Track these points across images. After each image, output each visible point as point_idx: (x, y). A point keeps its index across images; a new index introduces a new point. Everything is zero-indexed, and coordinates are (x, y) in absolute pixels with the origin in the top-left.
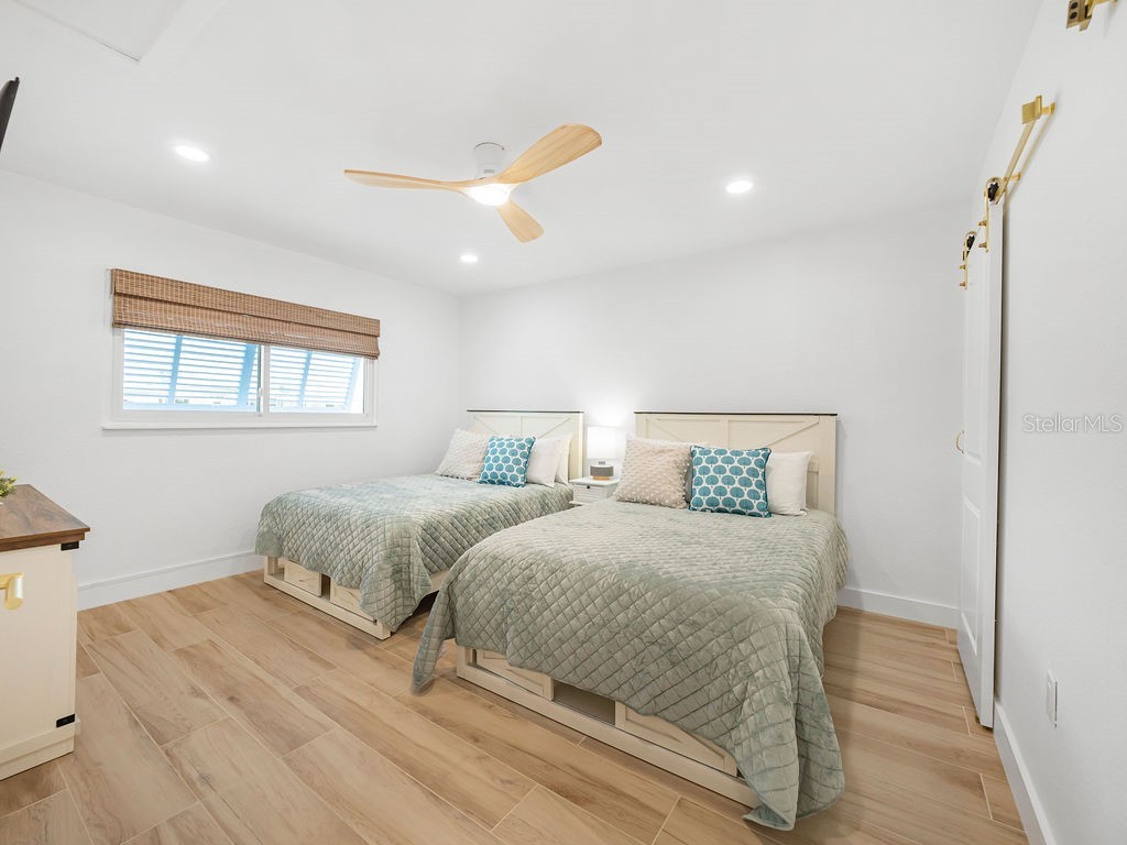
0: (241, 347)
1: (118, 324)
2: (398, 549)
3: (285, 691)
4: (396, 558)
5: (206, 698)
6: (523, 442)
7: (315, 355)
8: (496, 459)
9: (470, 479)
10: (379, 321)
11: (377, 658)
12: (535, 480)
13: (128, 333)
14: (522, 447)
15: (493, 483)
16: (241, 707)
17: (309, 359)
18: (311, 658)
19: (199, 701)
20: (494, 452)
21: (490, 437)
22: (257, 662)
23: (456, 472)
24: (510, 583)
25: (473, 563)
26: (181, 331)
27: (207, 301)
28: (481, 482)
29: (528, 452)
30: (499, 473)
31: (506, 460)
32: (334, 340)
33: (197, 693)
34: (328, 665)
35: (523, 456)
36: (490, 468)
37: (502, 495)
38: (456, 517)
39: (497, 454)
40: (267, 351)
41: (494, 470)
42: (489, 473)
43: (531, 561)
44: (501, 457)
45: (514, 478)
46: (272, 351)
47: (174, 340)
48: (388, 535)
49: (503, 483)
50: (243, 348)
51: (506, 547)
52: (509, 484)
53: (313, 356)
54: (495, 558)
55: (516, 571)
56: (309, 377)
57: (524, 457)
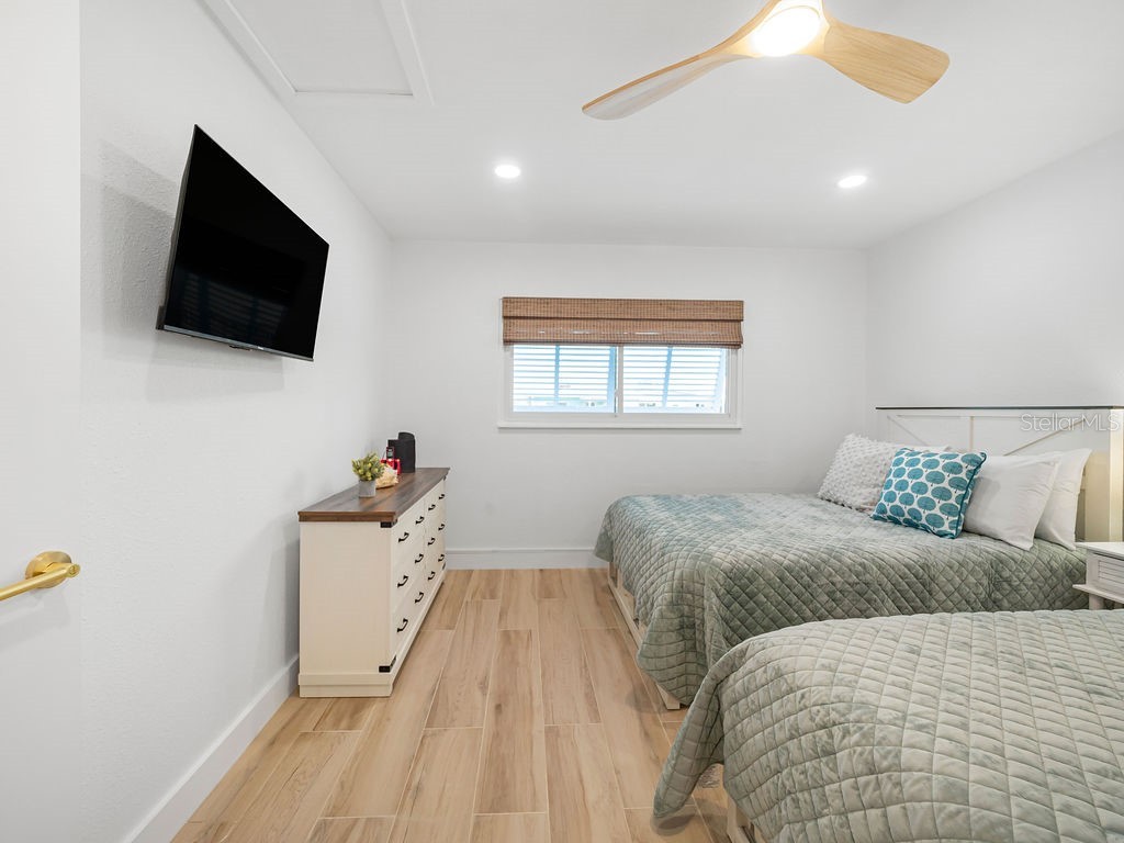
0: (605, 350)
1: (508, 342)
2: (689, 596)
3: (539, 725)
4: (686, 608)
5: (484, 694)
6: (958, 460)
7: (676, 351)
8: (902, 486)
9: (861, 510)
10: (741, 302)
11: (647, 734)
12: (983, 531)
13: (518, 349)
14: (955, 468)
15: (896, 522)
16: (497, 722)
17: (670, 355)
18: (586, 695)
19: (478, 694)
20: (899, 473)
21: (899, 447)
22: (543, 675)
23: (842, 498)
24: (792, 737)
25: (750, 664)
26: (557, 342)
27: (566, 311)
28: (876, 518)
29: (970, 478)
30: (906, 508)
31: (921, 488)
32: (691, 332)
33: (483, 686)
34: (595, 714)
35: (956, 484)
36: (891, 498)
37: (900, 546)
38: (788, 569)
39: (905, 477)
40: (621, 352)
41: (897, 502)
42: (888, 506)
43: (834, 715)
44: (911, 482)
45: (936, 521)
46: (625, 352)
47: (554, 351)
48: (678, 573)
49: (916, 527)
50: (608, 352)
51: (804, 661)
52: (926, 529)
53: (673, 353)
54: (779, 674)
55: (803, 720)
56: (671, 376)
57: (958, 487)
